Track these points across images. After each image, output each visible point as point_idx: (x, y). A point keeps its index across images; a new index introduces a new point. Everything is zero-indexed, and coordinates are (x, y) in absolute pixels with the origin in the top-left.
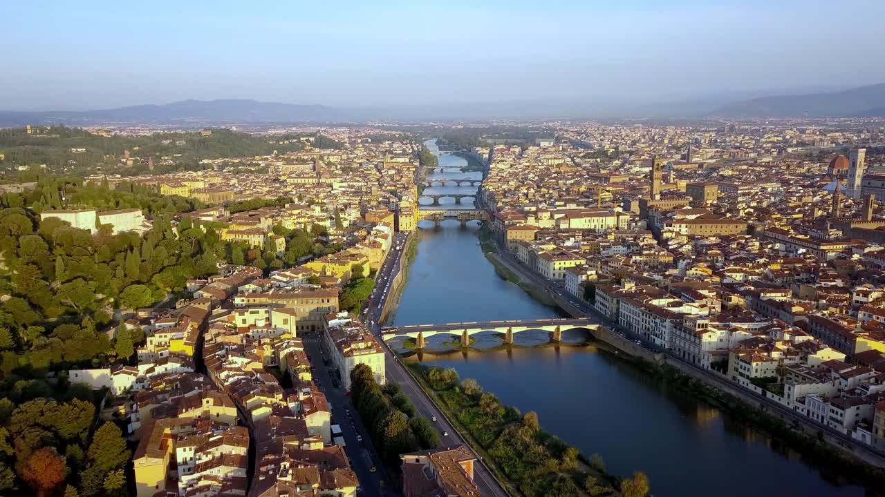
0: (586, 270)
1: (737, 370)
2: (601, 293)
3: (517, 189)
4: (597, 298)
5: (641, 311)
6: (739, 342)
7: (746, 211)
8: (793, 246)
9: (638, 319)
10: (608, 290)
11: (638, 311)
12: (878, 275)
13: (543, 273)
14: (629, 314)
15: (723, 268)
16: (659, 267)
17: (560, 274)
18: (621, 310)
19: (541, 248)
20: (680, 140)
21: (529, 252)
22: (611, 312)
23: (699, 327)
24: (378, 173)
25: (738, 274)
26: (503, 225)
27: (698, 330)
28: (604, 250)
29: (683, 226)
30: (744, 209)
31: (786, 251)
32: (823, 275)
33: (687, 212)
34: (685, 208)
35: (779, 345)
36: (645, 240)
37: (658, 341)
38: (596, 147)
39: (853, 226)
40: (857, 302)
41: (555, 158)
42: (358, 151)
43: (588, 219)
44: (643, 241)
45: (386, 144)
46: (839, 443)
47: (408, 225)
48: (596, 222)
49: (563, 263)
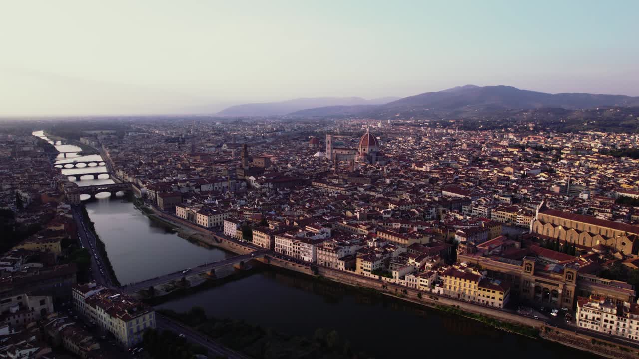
1: (362, 268)
2: (257, 234)
4: (254, 237)
8: (329, 189)
9: (290, 247)
11: (290, 242)
14: (283, 245)
17: (214, 224)
18: (275, 243)
21: (187, 211)
22: (268, 245)
27: (334, 248)
29: (270, 184)
40: (385, 218)
41: (147, 143)
43: (211, 184)
46: (430, 297)
48: (216, 187)
49: (215, 216)
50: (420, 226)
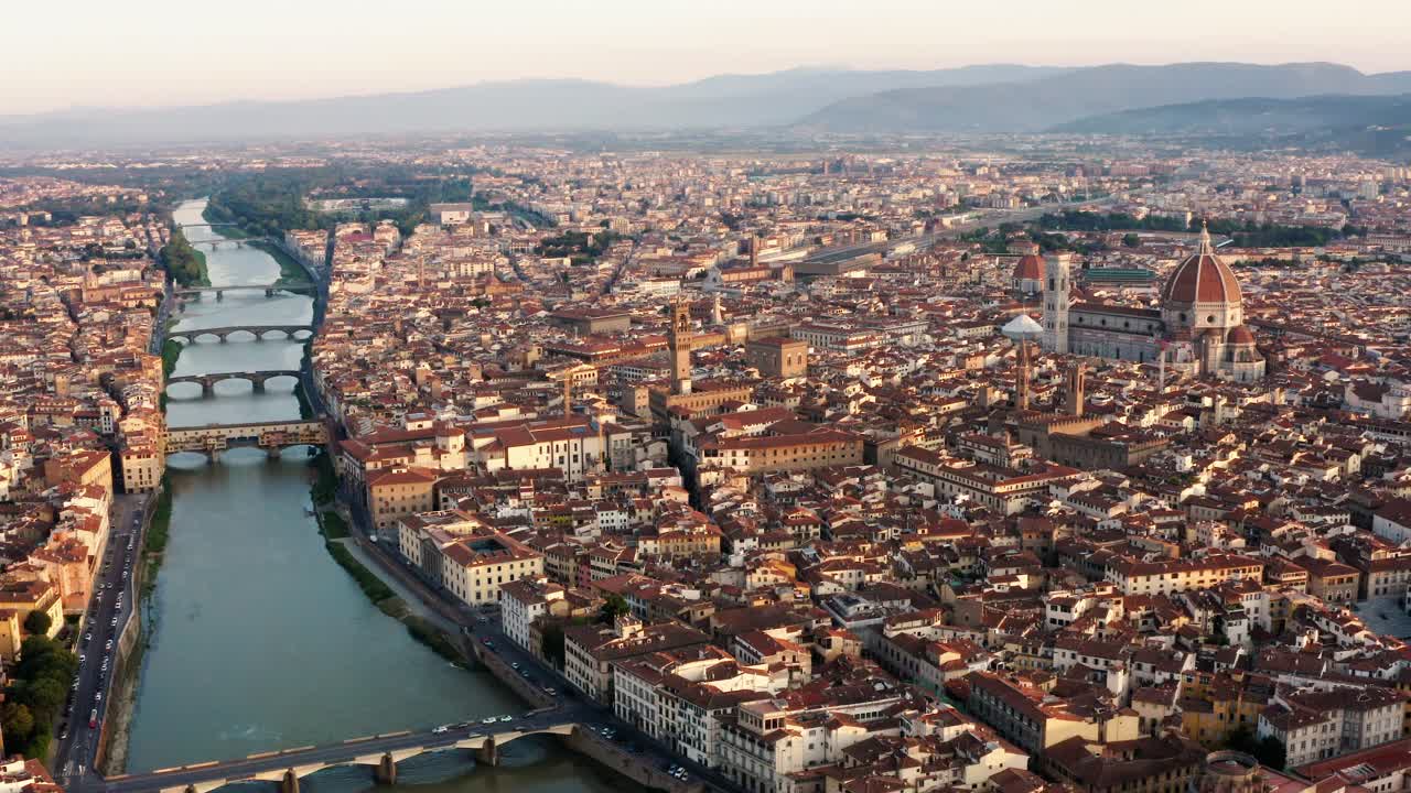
0: (544, 589)
2: (576, 647)
3: (390, 355)
4: (569, 656)
5: (656, 691)
6: (843, 750)
7: (862, 401)
8: (947, 485)
9: (651, 707)
10: (590, 643)
11: (651, 692)
12: (1090, 552)
13: (455, 592)
14: (633, 697)
15: (817, 560)
16: (693, 563)
17: (490, 593)
18: (616, 687)
19: (447, 532)
20: (737, 198)
21: (423, 541)
22: (598, 689)
23: (768, 727)
24: (70, 324)
25: (846, 572)
26: (362, 468)
27: (766, 732)
28: (581, 523)
29: (740, 453)
30: (857, 397)
31: (936, 497)
32: (998, 558)
33: (749, 418)
34: (742, 409)
35: (915, 753)
36: (664, 493)
37: (693, 754)
38: (563, 221)
39: (1052, 430)
40: (1053, 621)
41: (474, 259)
42: (23, 254)
43: (545, 445)
44: (660, 496)
45: (85, 230)
47: (145, 478)
48: (562, 452)
49: (494, 567)
50: (1147, 666)
